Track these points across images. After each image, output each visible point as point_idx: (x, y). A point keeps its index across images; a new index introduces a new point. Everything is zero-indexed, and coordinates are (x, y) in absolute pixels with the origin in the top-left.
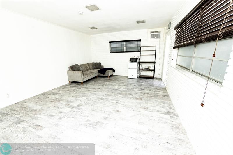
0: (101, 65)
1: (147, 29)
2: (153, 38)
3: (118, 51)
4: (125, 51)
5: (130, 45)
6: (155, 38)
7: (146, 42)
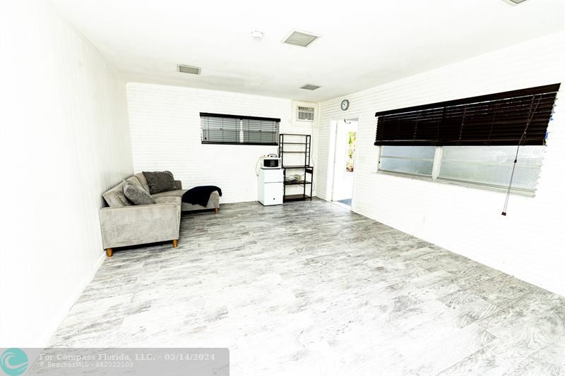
0: (175, 179)
1: (290, 101)
2: (302, 119)
3: (225, 140)
4: (242, 141)
5: (256, 126)
6: (306, 120)
7: (290, 126)
